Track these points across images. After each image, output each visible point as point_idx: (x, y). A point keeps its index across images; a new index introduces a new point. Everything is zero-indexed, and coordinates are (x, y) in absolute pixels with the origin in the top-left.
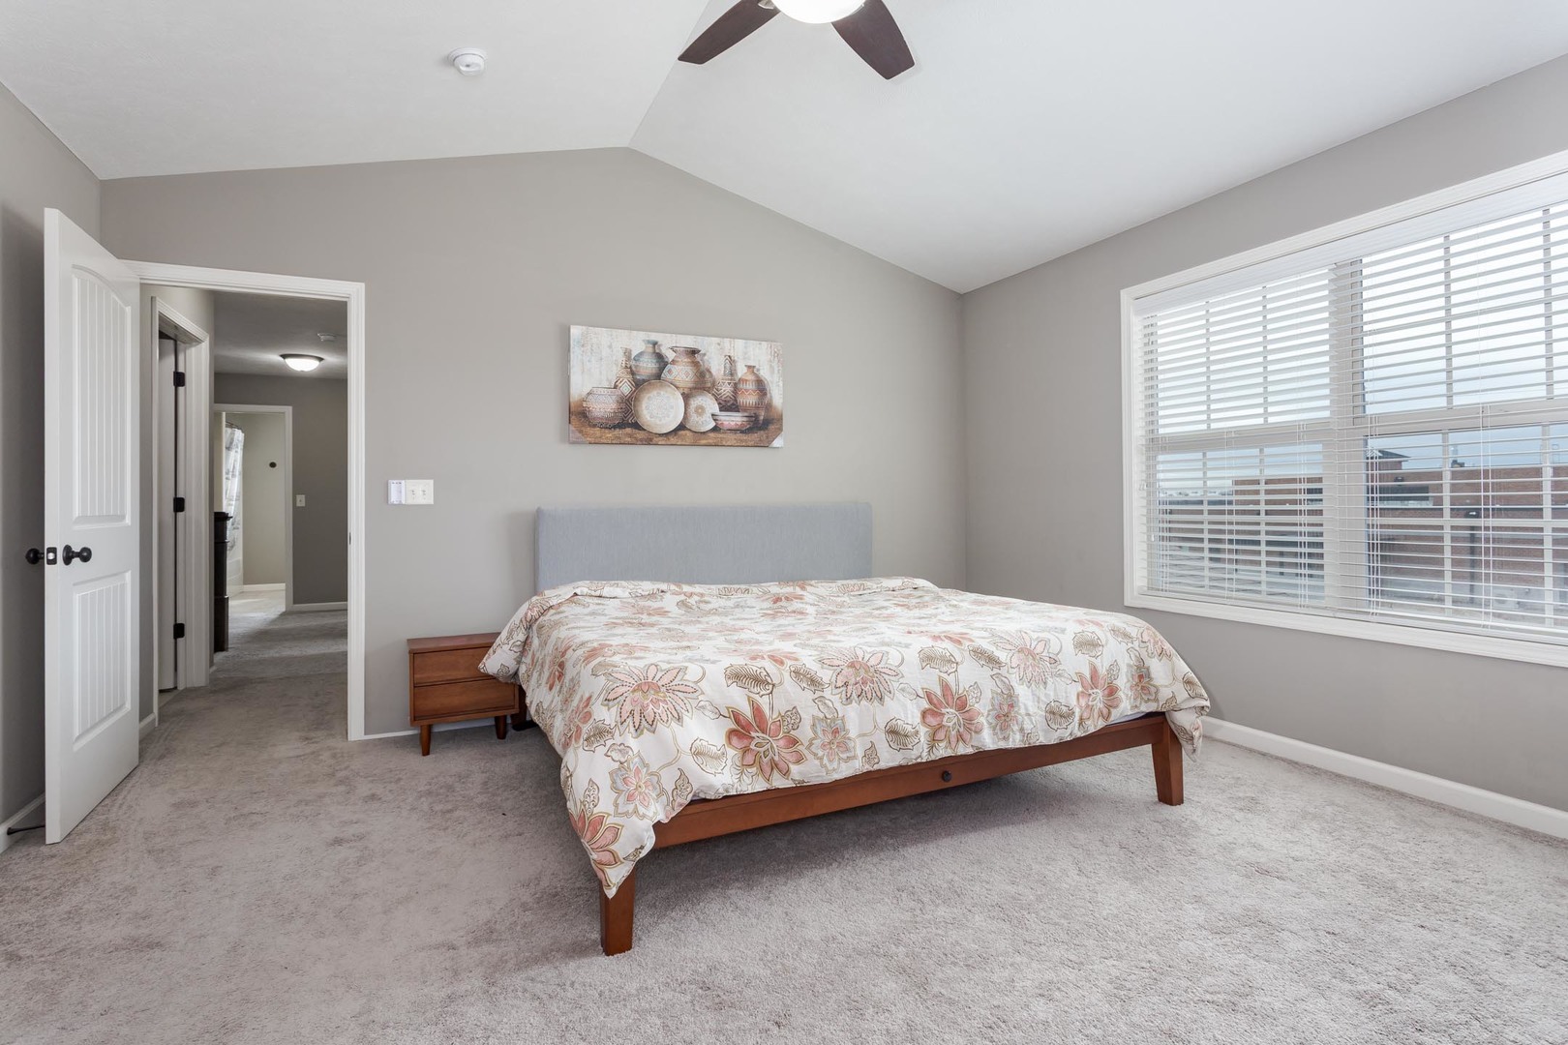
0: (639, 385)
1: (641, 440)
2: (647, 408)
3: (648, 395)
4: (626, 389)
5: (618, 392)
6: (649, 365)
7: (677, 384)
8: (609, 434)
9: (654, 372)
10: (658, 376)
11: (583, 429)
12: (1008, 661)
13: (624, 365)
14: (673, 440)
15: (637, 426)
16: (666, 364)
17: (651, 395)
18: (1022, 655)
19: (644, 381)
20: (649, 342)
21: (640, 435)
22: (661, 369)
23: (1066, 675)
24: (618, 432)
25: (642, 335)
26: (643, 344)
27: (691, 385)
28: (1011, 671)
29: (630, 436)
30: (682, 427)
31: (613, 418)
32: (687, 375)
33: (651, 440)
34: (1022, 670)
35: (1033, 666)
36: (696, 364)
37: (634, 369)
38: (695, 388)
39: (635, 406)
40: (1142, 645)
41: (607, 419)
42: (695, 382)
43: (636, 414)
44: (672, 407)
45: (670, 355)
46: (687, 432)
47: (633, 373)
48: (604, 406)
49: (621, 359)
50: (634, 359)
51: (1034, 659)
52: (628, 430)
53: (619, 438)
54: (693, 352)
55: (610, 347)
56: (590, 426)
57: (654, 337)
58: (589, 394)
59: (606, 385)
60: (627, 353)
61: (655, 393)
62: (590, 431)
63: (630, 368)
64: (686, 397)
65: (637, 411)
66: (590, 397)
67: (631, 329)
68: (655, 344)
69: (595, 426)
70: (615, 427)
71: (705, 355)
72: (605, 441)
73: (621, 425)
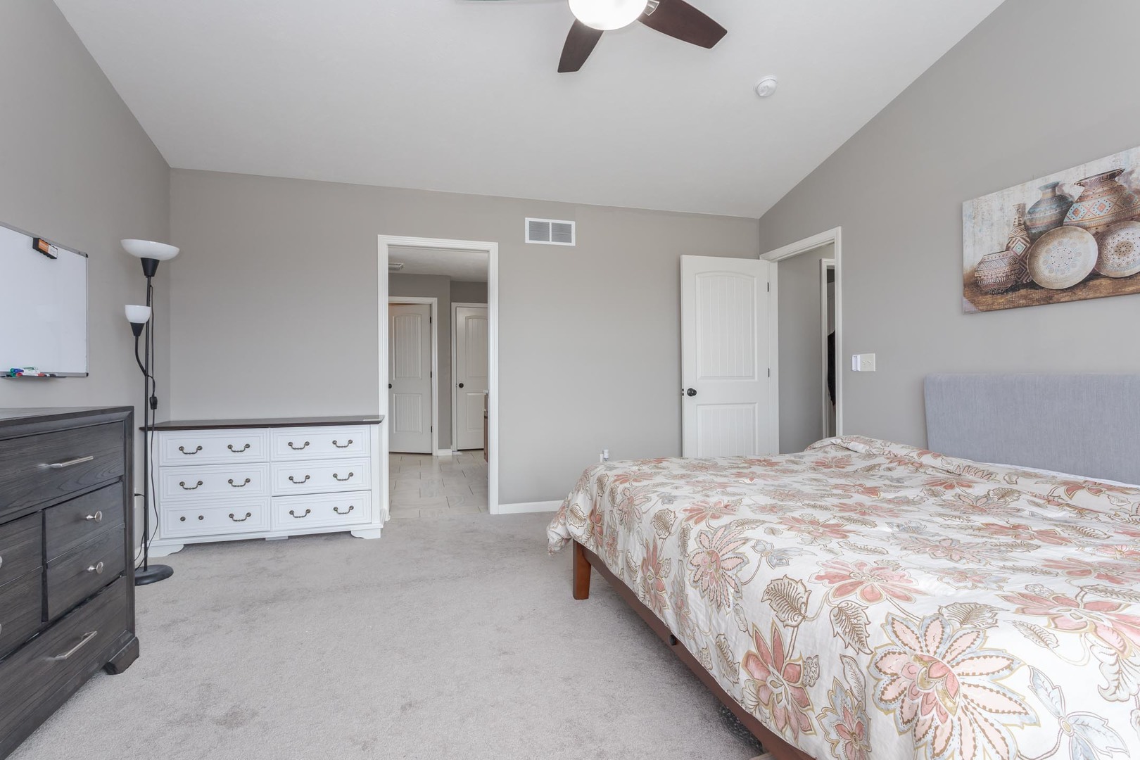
0: (1035, 239)
1: (1038, 300)
2: (1045, 262)
3: (1045, 249)
4: (1019, 248)
5: (1011, 253)
6: (1048, 213)
7: (1087, 224)
8: (1001, 300)
9: (1054, 219)
10: (1059, 223)
11: (975, 298)
12: (692, 555)
13: (1017, 223)
14: (1081, 294)
15: (1033, 285)
16: (1070, 204)
17: (1050, 247)
18: (708, 559)
19: (1041, 233)
20: (1047, 187)
21: (1036, 294)
22: (1064, 214)
23: (742, 615)
24: (1011, 296)
25: (1040, 182)
26: (1040, 191)
27: (1108, 220)
28: (690, 566)
29: (1025, 297)
30: (1094, 275)
31: (1004, 283)
32: (1102, 208)
33: (1051, 298)
34: (699, 573)
35: (712, 578)
36: (1117, 190)
37: (1028, 223)
38: (1114, 222)
39: (1030, 264)
40: (874, 671)
41: (999, 284)
42: (1116, 214)
43: (1033, 272)
44: (1080, 254)
45: (1074, 192)
46: (1104, 282)
47: (1027, 228)
48: (996, 271)
49: (1013, 217)
50: (1029, 213)
51: (717, 570)
52: (1023, 292)
53: (1012, 302)
54: (1112, 176)
55: (1001, 209)
56: (982, 294)
57: (1052, 179)
58: (980, 263)
59: (997, 249)
60: (1021, 210)
61: (1055, 243)
62: (982, 299)
63: (1025, 223)
64: (1101, 237)
65: (1032, 269)
66: (982, 266)
67: (1023, 182)
68: (1054, 186)
69: (986, 294)
70: (1007, 291)
71: (1131, 173)
72: (997, 307)
73: (1014, 289)
